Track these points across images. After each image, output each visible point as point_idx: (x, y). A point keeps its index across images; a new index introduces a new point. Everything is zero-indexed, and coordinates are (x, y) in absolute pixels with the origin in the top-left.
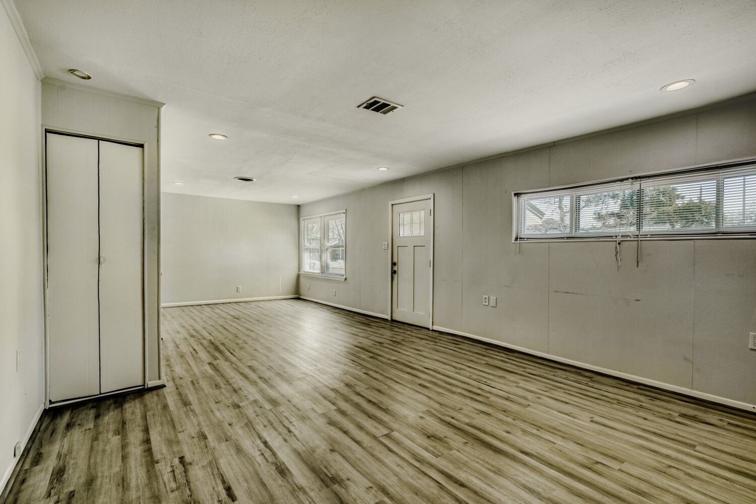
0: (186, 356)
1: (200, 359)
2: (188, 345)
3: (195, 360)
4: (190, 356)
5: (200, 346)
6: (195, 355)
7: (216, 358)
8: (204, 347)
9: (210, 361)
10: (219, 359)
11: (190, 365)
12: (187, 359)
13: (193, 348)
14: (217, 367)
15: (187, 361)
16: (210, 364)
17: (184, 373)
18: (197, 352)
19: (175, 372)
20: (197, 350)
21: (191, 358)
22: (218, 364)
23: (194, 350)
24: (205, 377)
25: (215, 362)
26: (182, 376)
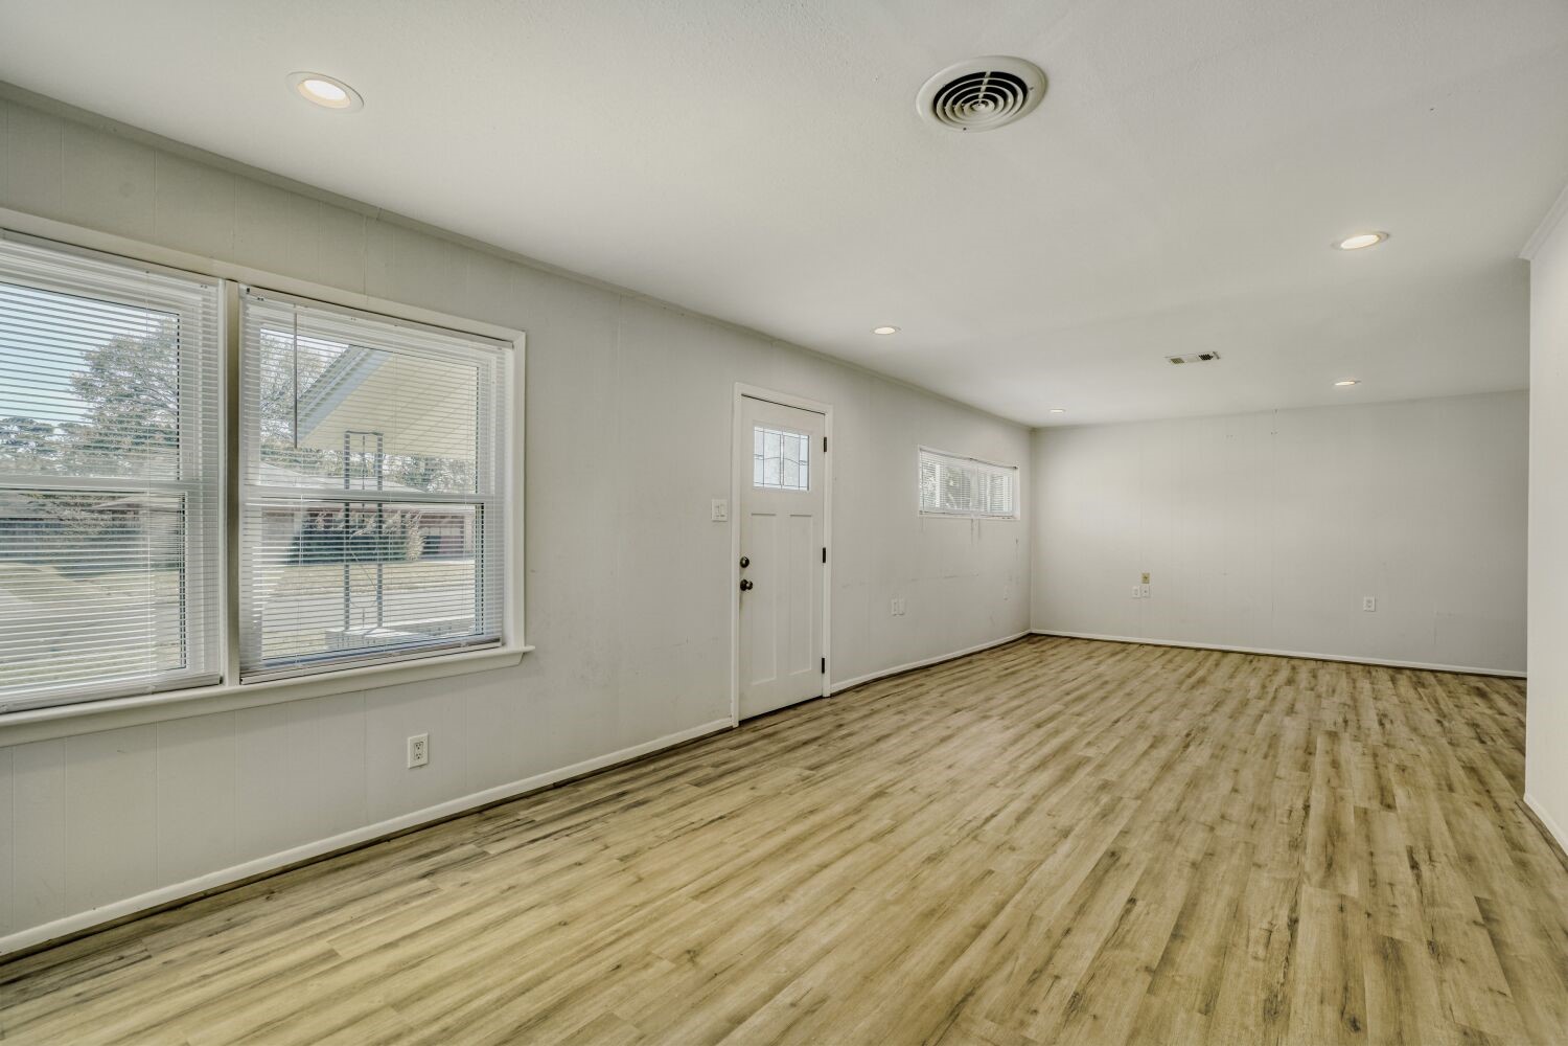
0: (1453, 853)
1: (1410, 828)
2: (1433, 903)
3: (1428, 830)
4: (1438, 851)
5: (1384, 874)
6: (1421, 845)
7: (1364, 815)
8: (1372, 864)
9: (1384, 813)
10: (1355, 807)
11: (1448, 823)
12: (1450, 843)
13: (1418, 877)
14: (1377, 793)
15: (1453, 837)
16: (1390, 807)
17: (1468, 810)
18: (1411, 852)
19: (1493, 823)
20: (1407, 864)
21: (1436, 841)
22: (1370, 799)
23: (1414, 866)
24: (1420, 788)
25: (1375, 805)
26: (1476, 808)
